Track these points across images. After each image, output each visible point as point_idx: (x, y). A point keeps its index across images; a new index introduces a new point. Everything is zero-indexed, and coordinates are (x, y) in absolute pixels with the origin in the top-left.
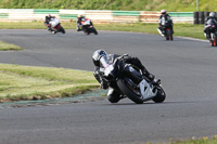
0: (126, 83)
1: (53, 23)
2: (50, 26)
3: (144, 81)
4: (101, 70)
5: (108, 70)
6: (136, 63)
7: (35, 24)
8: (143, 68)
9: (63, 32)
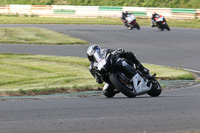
0: (118, 77)
1: (130, 19)
2: (126, 22)
3: (137, 75)
4: (95, 64)
5: (101, 64)
6: (130, 57)
7: (100, 20)
8: (137, 62)
9: (138, 28)
